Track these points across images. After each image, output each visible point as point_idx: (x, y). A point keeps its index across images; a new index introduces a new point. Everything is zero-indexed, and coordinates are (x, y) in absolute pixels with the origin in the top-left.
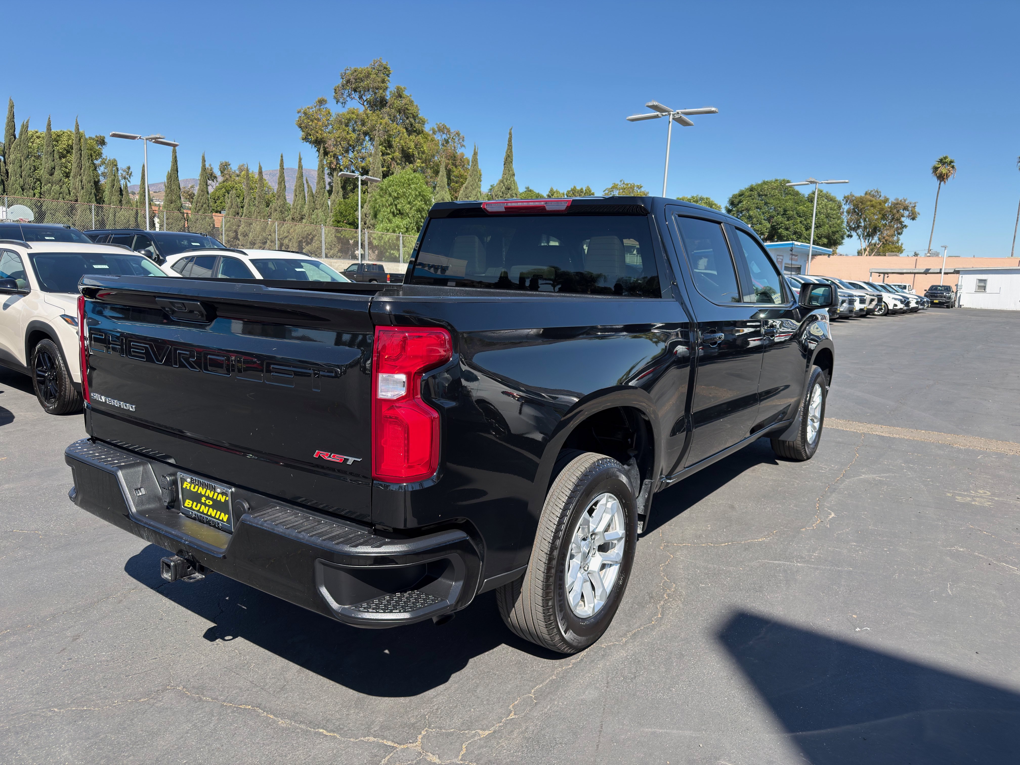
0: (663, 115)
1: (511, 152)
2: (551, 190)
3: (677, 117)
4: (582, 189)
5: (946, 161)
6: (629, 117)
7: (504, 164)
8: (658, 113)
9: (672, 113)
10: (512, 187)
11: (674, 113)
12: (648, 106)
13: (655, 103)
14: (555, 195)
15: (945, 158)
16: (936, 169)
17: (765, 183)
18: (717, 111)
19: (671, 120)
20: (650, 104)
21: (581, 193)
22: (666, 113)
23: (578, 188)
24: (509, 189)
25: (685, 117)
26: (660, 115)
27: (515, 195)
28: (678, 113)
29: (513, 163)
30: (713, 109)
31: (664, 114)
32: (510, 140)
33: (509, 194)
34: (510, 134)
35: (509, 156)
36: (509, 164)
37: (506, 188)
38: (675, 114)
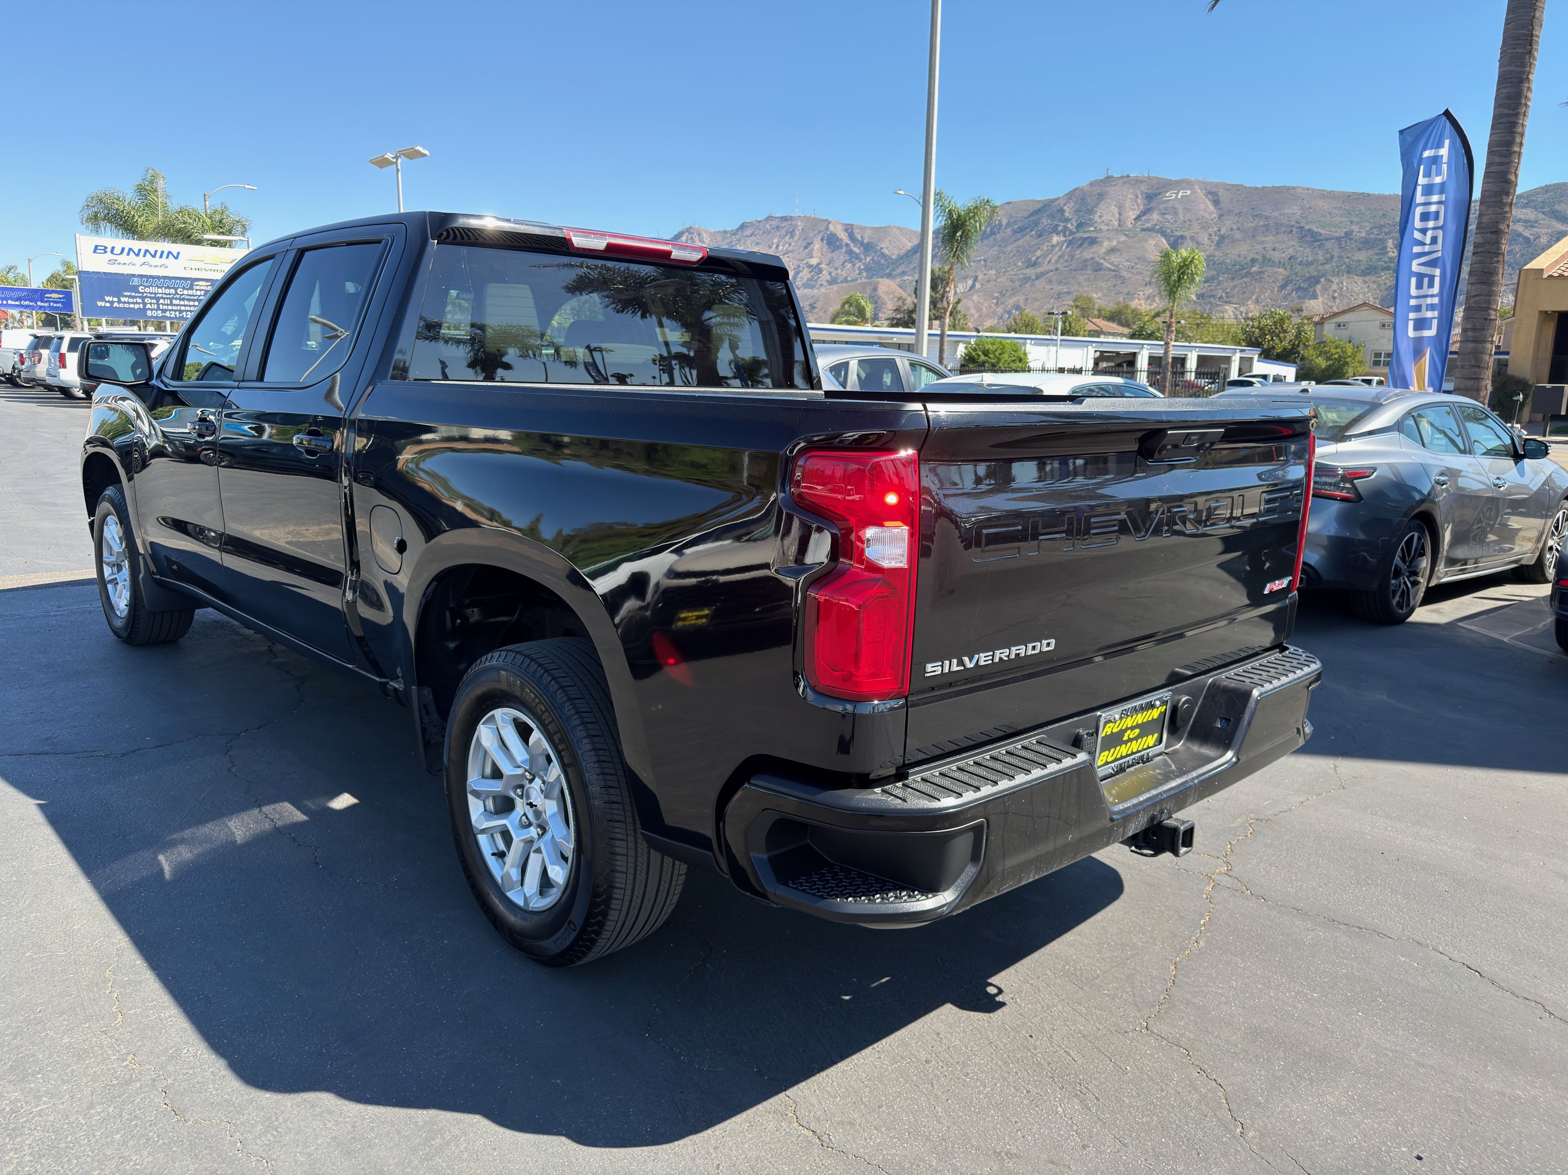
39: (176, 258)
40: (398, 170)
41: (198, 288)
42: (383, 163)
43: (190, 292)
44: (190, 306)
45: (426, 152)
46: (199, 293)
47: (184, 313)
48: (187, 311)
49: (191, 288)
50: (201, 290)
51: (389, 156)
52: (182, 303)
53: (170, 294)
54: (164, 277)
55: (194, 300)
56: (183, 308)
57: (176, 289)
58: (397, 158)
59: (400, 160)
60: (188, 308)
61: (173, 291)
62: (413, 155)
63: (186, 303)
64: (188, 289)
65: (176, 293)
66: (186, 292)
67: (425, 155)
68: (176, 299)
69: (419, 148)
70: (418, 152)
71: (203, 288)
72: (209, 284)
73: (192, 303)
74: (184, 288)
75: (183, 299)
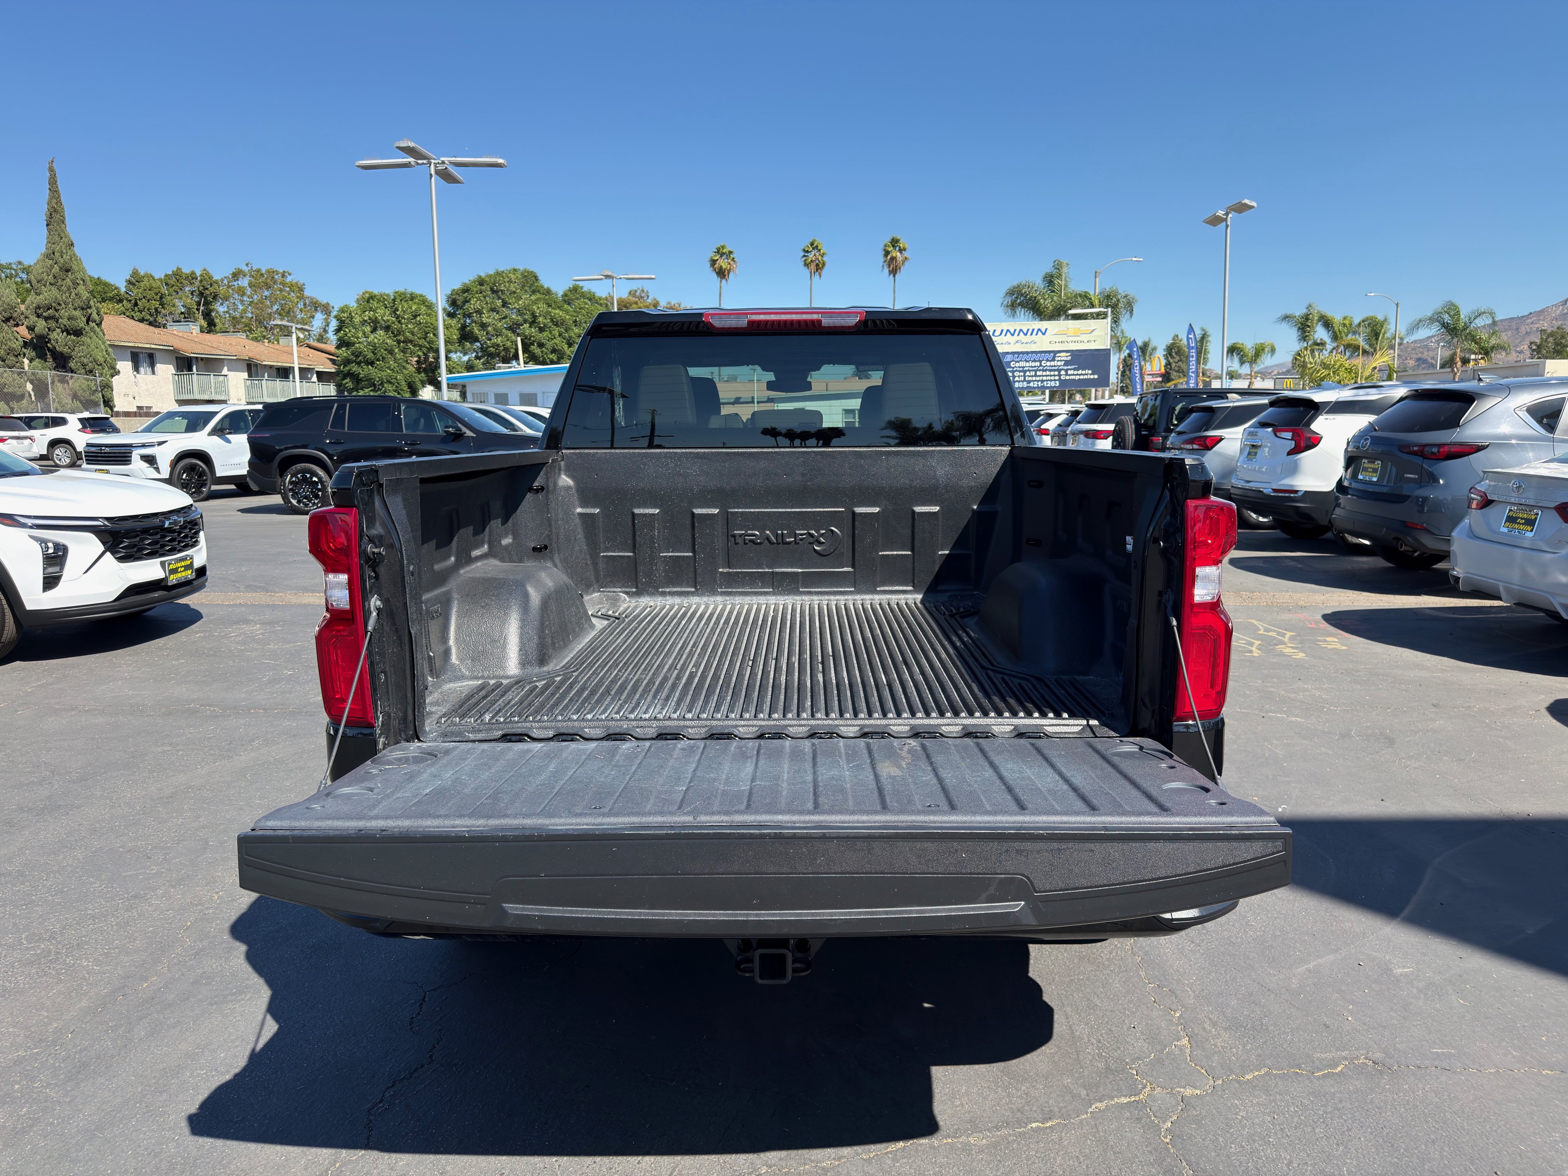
0: (418, 164)
1: (59, 203)
2: (135, 273)
3: (440, 168)
4: (193, 273)
5: (724, 251)
6: (361, 162)
7: (47, 225)
8: (411, 160)
9: (433, 161)
10: (73, 266)
11: (436, 161)
12: (399, 148)
13: (411, 144)
14: (145, 283)
15: (723, 247)
16: (713, 262)
17: (498, 274)
18: (505, 164)
19: (433, 172)
20: (403, 144)
21: (194, 281)
22: (425, 161)
23: (186, 270)
24: (67, 271)
25: (452, 170)
26: (413, 163)
27: (82, 282)
28: (443, 162)
29: (67, 221)
30: (501, 161)
31: (420, 162)
32: (53, 181)
33: (68, 280)
34: (51, 170)
35: (56, 211)
36: (58, 224)
37: (61, 269)
38: (438, 163)
39: (1044, 334)
40: (1227, 226)
41: (1059, 359)
42: (1215, 221)
43: (1052, 363)
44: (1051, 376)
45: (1254, 204)
46: (1059, 363)
47: (1045, 383)
48: (1047, 381)
49: (1053, 360)
50: (1061, 361)
51: (1221, 213)
52: (1044, 373)
53: (1035, 367)
54: (1032, 352)
55: (1054, 370)
56: (1045, 378)
57: (1040, 362)
58: (1227, 214)
59: (1230, 215)
60: (1049, 378)
61: (1038, 364)
62: (1241, 208)
63: (1048, 373)
64: (1050, 361)
65: (1041, 365)
66: (1048, 364)
67: (1253, 207)
68: (1040, 370)
69: (1247, 201)
70: (1245, 205)
71: (1063, 358)
72: (1069, 354)
73: (1052, 373)
74: (1047, 360)
75: (1046, 370)
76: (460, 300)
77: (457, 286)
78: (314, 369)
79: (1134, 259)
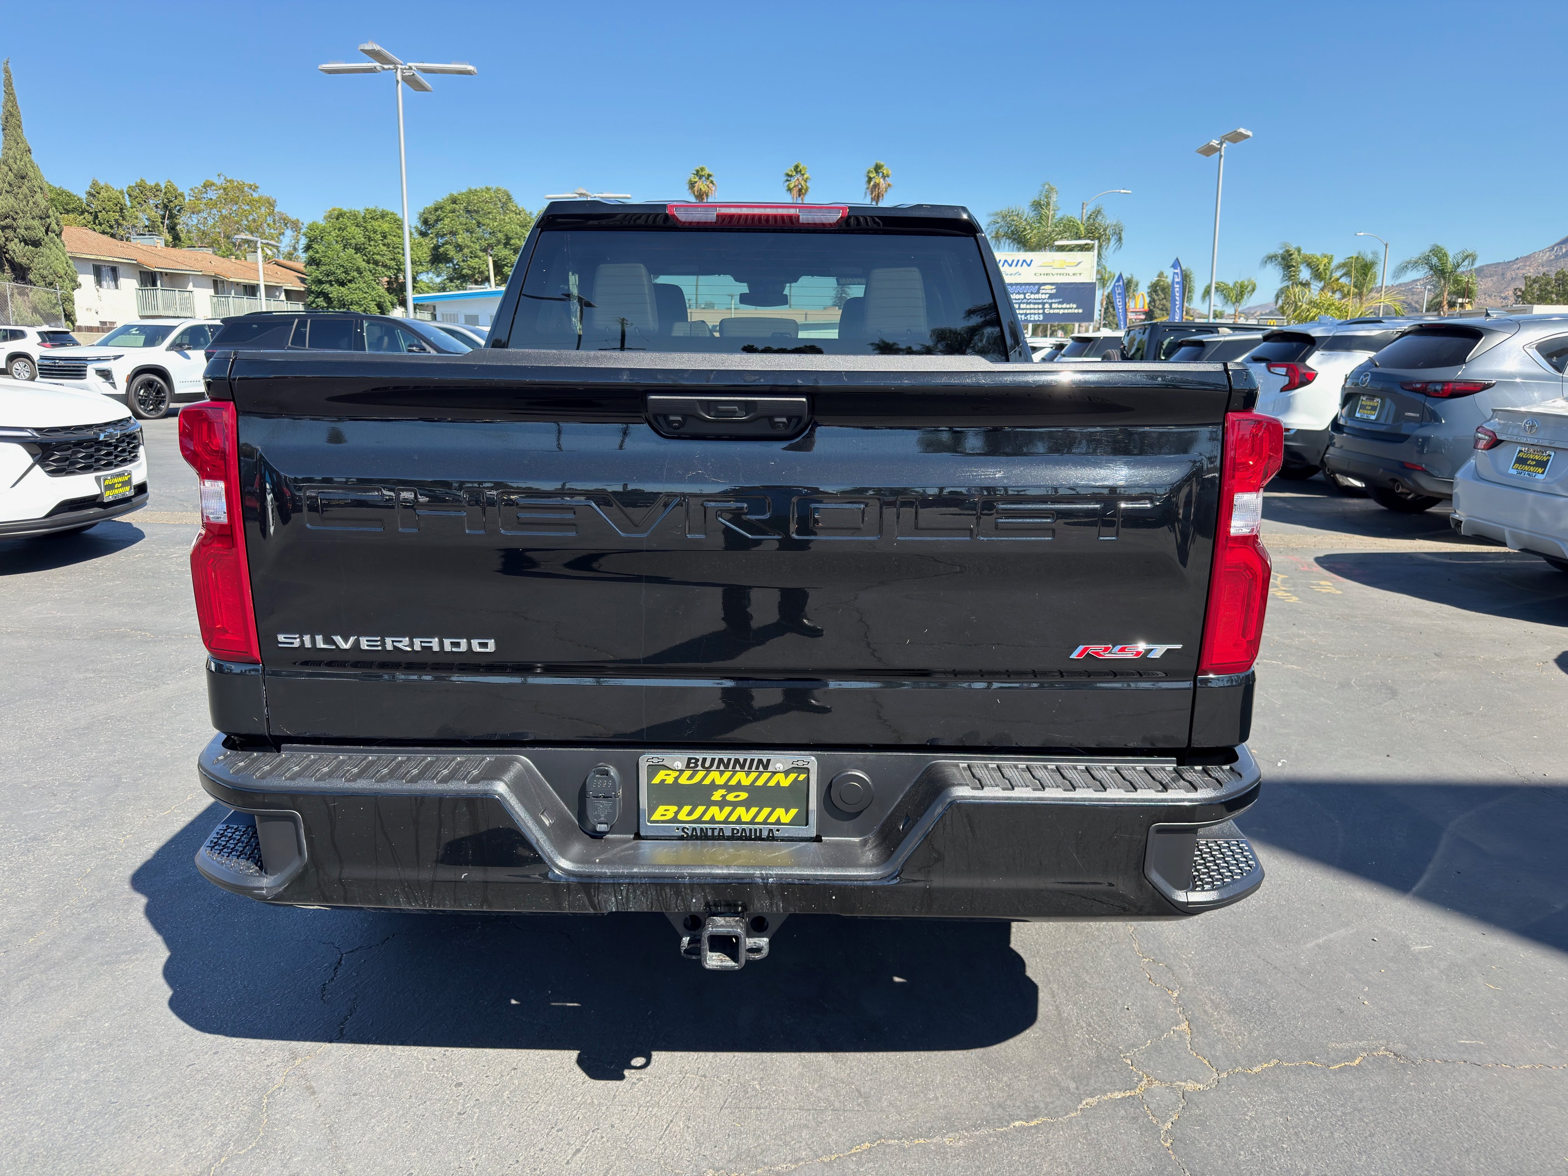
0: (384, 69)
1: (15, 105)
2: (94, 184)
3: (407, 74)
4: (157, 185)
5: (703, 174)
6: (324, 66)
7: (4, 130)
8: (377, 65)
9: (399, 66)
10: (29, 173)
11: (403, 67)
12: (363, 51)
13: (377, 47)
15: (702, 169)
16: (692, 185)
17: (470, 192)
18: (475, 71)
19: (399, 78)
20: (368, 47)
21: (158, 193)
22: (391, 67)
23: (151, 183)
24: (23, 178)
25: (420, 77)
26: (378, 68)
27: (39, 190)
28: (410, 68)
29: (23, 126)
30: (470, 68)
31: (386, 67)
32: (8, 84)
33: (24, 187)
34: (6, 71)
35: (11, 115)
36: (14, 129)
37: (16, 175)
38: (405, 69)
39: (1029, 265)
40: (1221, 156)
41: (1044, 291)
42: (1209, 151)
43: (1037, 296)
44: (1035, 309)
45: (1250, 133)
46: (1044, 296)
47: (1029, 316)
48: (1031, 314)
49: (1038, 292)
50: (1046, 294)
51: (1215, 143)
52: (1028, 306)
53: (1019, 299)
54: (1017, 284)
55: (1038, 303)
56: (1028, 312)
57: (1025, 294)
58: (1221, 144)
59: (1224, 145)
60: (1032, 311)
61: (1022, 296)
62: (1236, 137)
63: (1032, 306)
64: (1035, 294)
65: (1025, 298)
66: (1033, 296)
67: (1248, 136)
68: (1024, 303)
69: (1242, 130)
70: (1241, 134)
71: (1047, 291)
72: (1054, 287)
73: (1036, 306)
74: (1032, 293)
75: (1030, 303)
76: (432, 218)
77: (430, 204)
78: (282, 287)
79: (1122, 191)
